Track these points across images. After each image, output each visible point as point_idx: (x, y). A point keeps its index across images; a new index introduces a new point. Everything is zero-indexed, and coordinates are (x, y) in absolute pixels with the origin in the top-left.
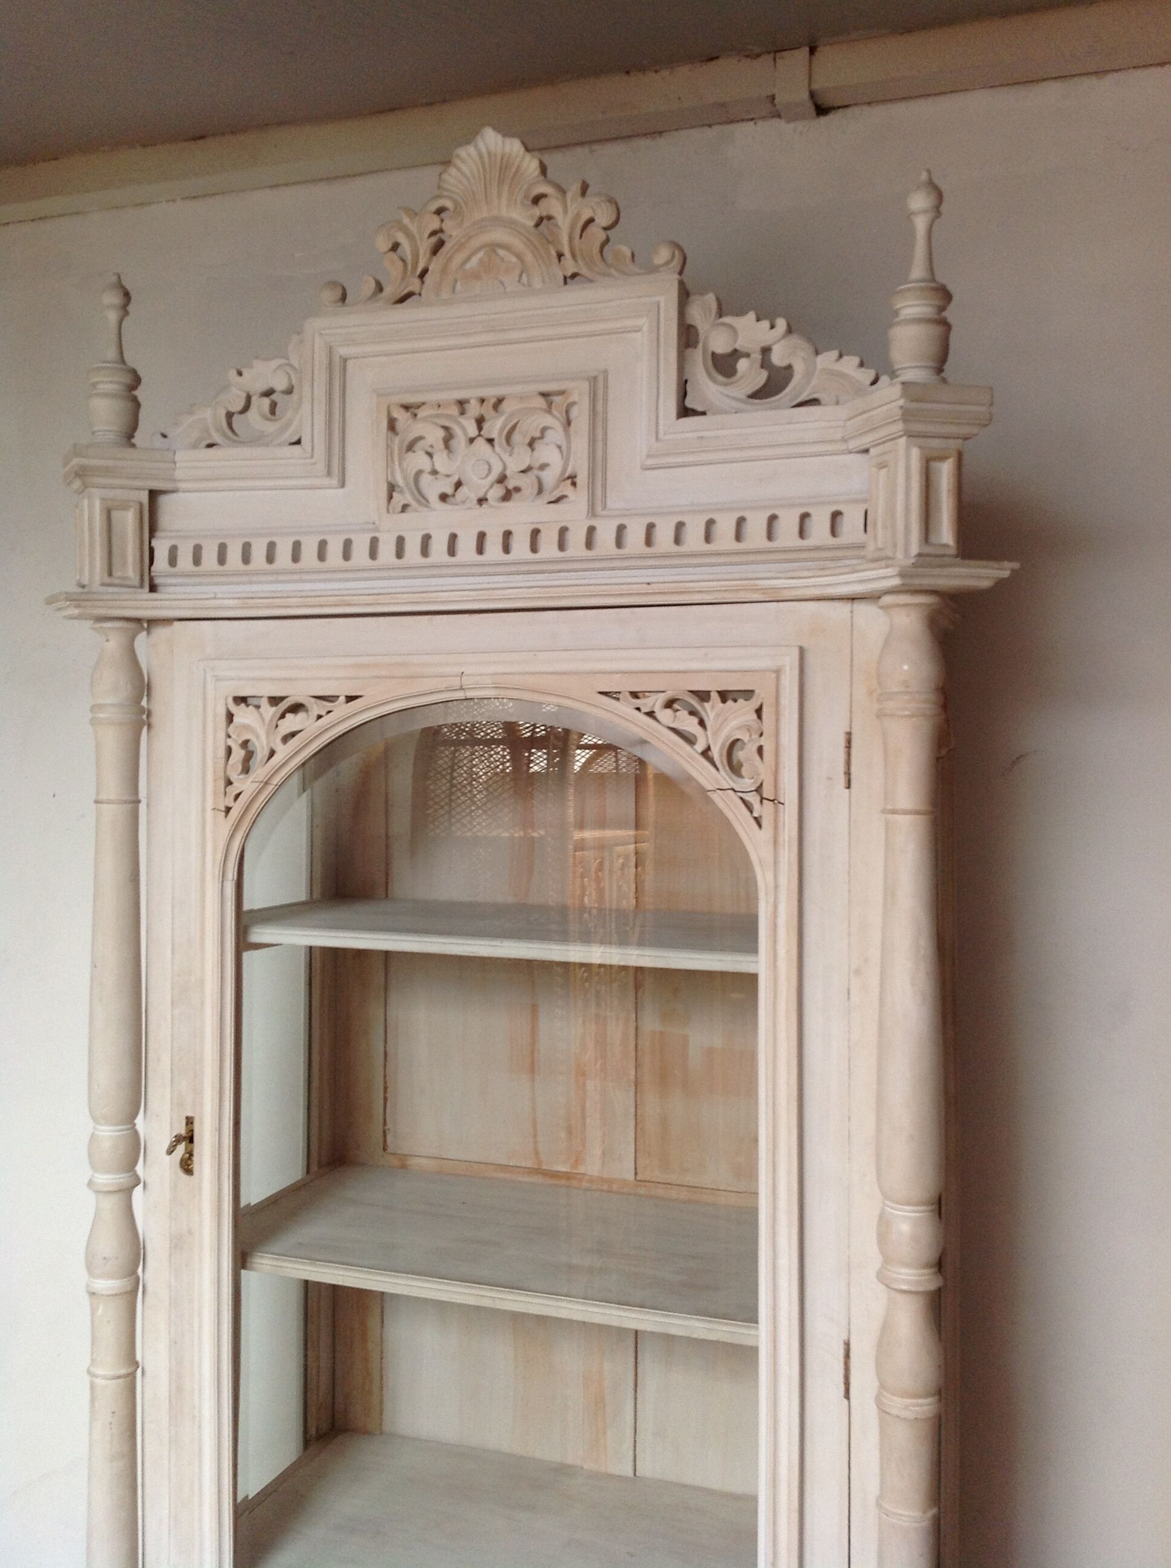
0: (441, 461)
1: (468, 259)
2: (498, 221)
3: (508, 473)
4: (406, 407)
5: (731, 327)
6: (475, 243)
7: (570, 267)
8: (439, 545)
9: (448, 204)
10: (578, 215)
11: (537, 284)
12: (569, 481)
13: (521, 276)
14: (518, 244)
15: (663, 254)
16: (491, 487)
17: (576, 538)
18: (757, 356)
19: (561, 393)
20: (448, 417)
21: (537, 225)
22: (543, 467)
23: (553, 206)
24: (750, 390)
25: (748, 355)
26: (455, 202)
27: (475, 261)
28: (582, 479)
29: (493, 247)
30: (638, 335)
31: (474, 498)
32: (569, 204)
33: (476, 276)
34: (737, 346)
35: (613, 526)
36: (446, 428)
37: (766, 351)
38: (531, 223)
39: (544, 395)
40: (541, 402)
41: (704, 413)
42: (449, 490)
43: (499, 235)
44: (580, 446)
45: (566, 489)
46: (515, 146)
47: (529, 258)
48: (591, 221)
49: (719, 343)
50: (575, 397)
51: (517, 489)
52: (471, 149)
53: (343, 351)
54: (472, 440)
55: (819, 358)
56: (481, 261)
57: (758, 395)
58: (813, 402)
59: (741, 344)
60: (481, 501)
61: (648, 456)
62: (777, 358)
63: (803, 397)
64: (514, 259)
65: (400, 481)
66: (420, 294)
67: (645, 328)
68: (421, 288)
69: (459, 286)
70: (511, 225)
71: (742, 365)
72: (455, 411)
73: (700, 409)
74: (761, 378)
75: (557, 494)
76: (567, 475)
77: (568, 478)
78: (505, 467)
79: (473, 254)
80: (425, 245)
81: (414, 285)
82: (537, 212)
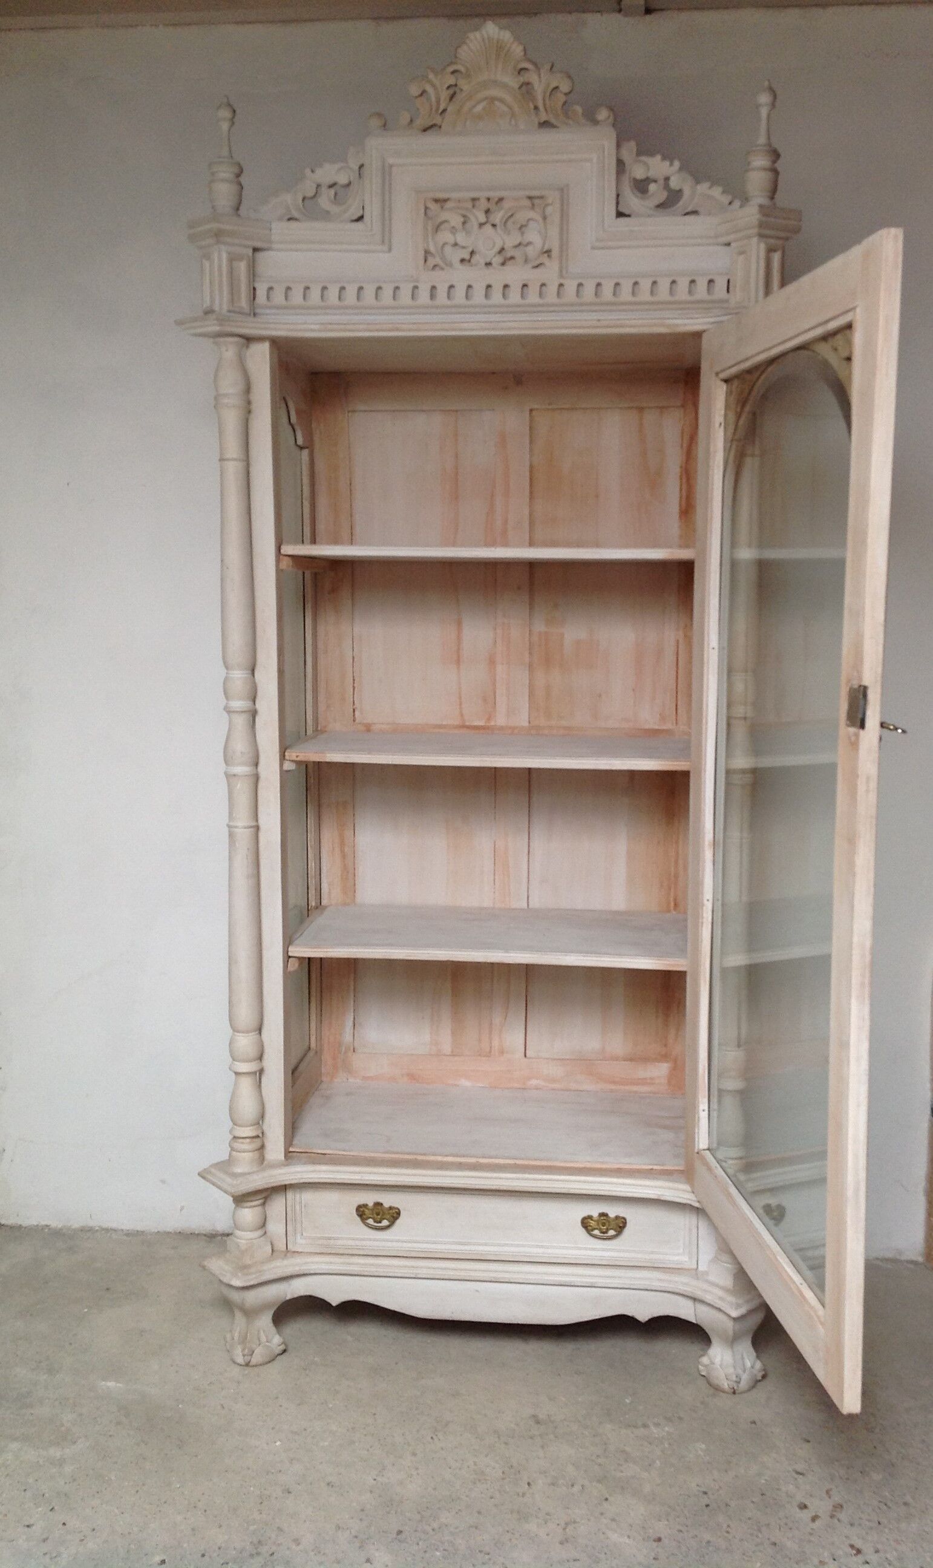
0: (461, 238)
1: (474, 106)
2: (495, 83)
3: (505, 247)
4: (436, 201)
5: (645, 164)
6: (480, 96)
7: (544, 117)
8: (460, 293)
9: (463, 69)
10: (548, 85)
11: (522, 127)
12: (546, 255)
13: (511, 121)
14: (508, 98)
15: (603, 114)
16: (495, 256)
17: (552, 289)
18: (661, 182)
19: (541, 197)
20: (467, 209)
21: (520, 88)
22: (529, 244)
23: (533, 77)
24: (657, 202)
25: (655, 181)
26: (467, 69)
27: (479, 108)
28: (555, 253)
29: (492, 100)
30: (588, 164)
31: (482, 262)
32: (542, 75)
33: (480, 117)
34: (649, 175)
35: (575, 283)
36: (464, 216)
37: (667, 179)
38: (516, 86)
39: (530, 198)
40: (528, 203)
41: (629, 216)
42: (467, 257)
43: (494, 92)
44: (554, 232)
45: (544, 259)
46: (506, 36)
47: (516, 109)
48: (557, 88)
49: (639, 173)
50: (550, 201)
51: (512, 258)
52: (478, 34)
53: (391, 161)
54: (481, 225)
55: (699, 187)
56: (484, 109)
57: (661, 206)
58: (695, 212)
59: (651, 174)
60: (488, 264)
61: (597, 240)
62: (674, 183)
63: (689, 209)
64: (505, 109)
65: (432, 249)
66: (440, 127)
67: (595, 160)
68: (442, 122)
69: (468, 123)
70: (505, 86)
71: (652, 187)
72: (469, 205)
73: (627, 212)
74: (662, 196)
75: (537, 262)
76: (545, 250)
77: (546, 252)
78: (504, 243)
79: (479, 102)
80: (445, 95)
81: (438, 120)
82: (522, 79)
